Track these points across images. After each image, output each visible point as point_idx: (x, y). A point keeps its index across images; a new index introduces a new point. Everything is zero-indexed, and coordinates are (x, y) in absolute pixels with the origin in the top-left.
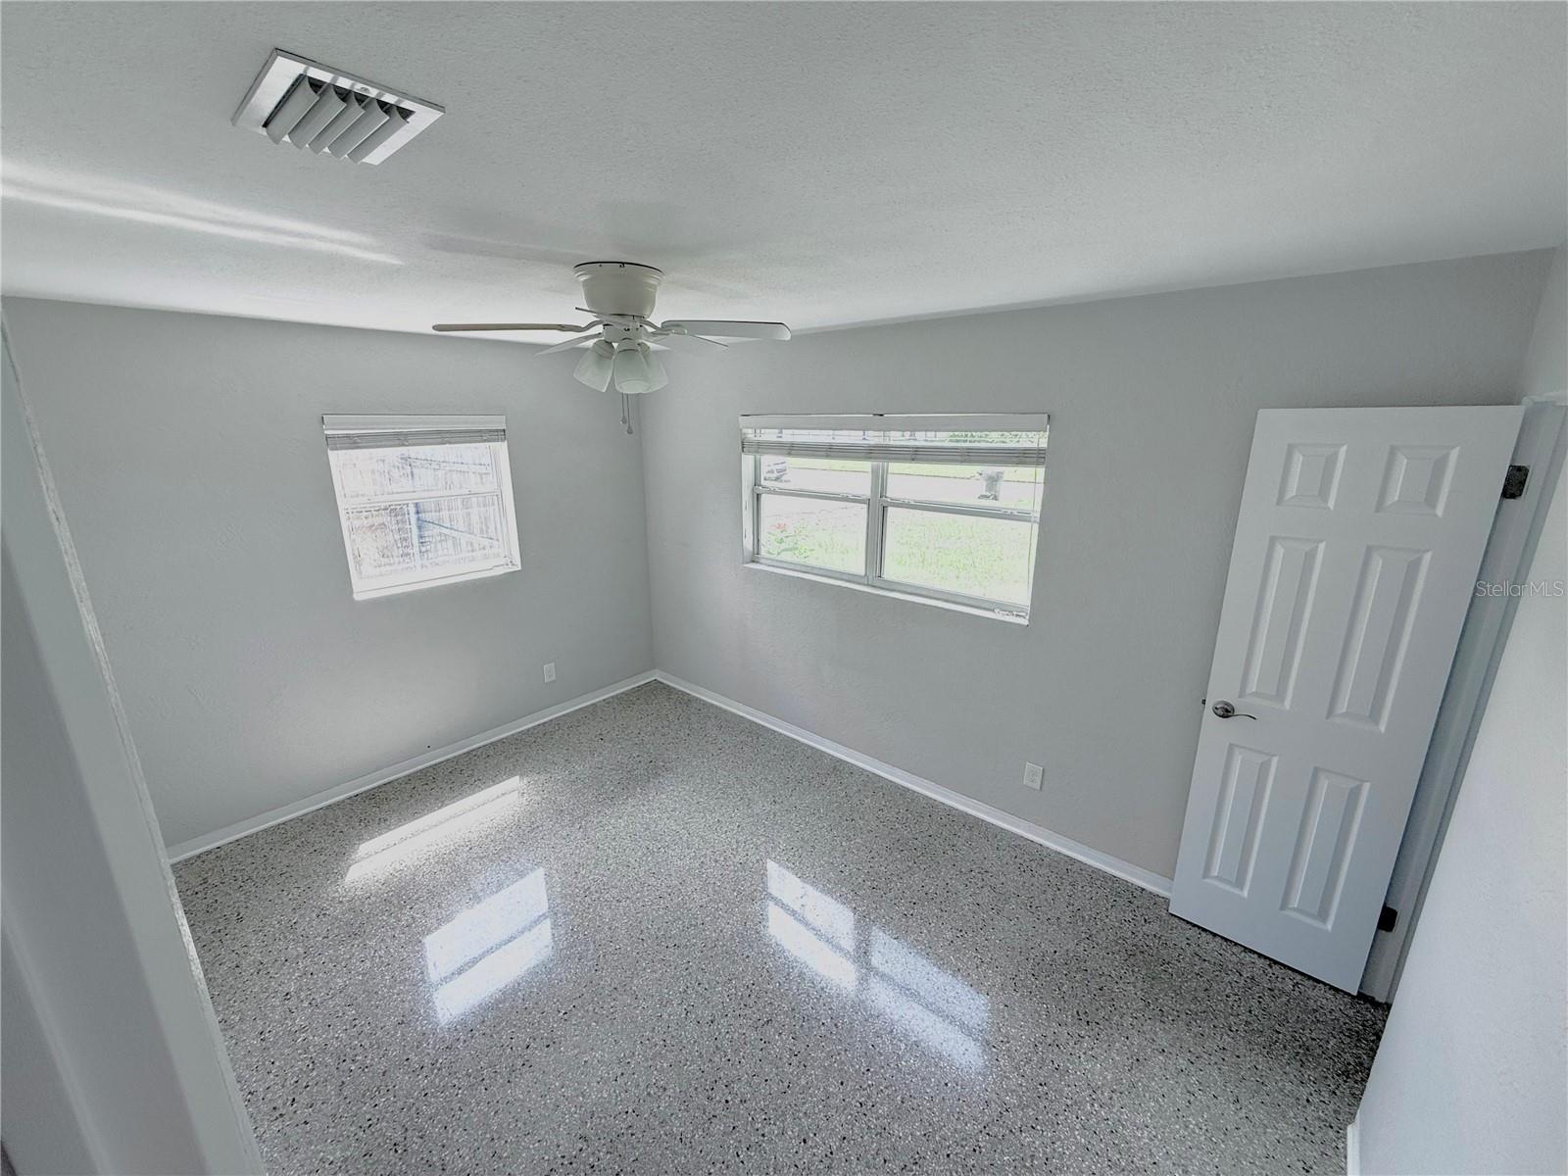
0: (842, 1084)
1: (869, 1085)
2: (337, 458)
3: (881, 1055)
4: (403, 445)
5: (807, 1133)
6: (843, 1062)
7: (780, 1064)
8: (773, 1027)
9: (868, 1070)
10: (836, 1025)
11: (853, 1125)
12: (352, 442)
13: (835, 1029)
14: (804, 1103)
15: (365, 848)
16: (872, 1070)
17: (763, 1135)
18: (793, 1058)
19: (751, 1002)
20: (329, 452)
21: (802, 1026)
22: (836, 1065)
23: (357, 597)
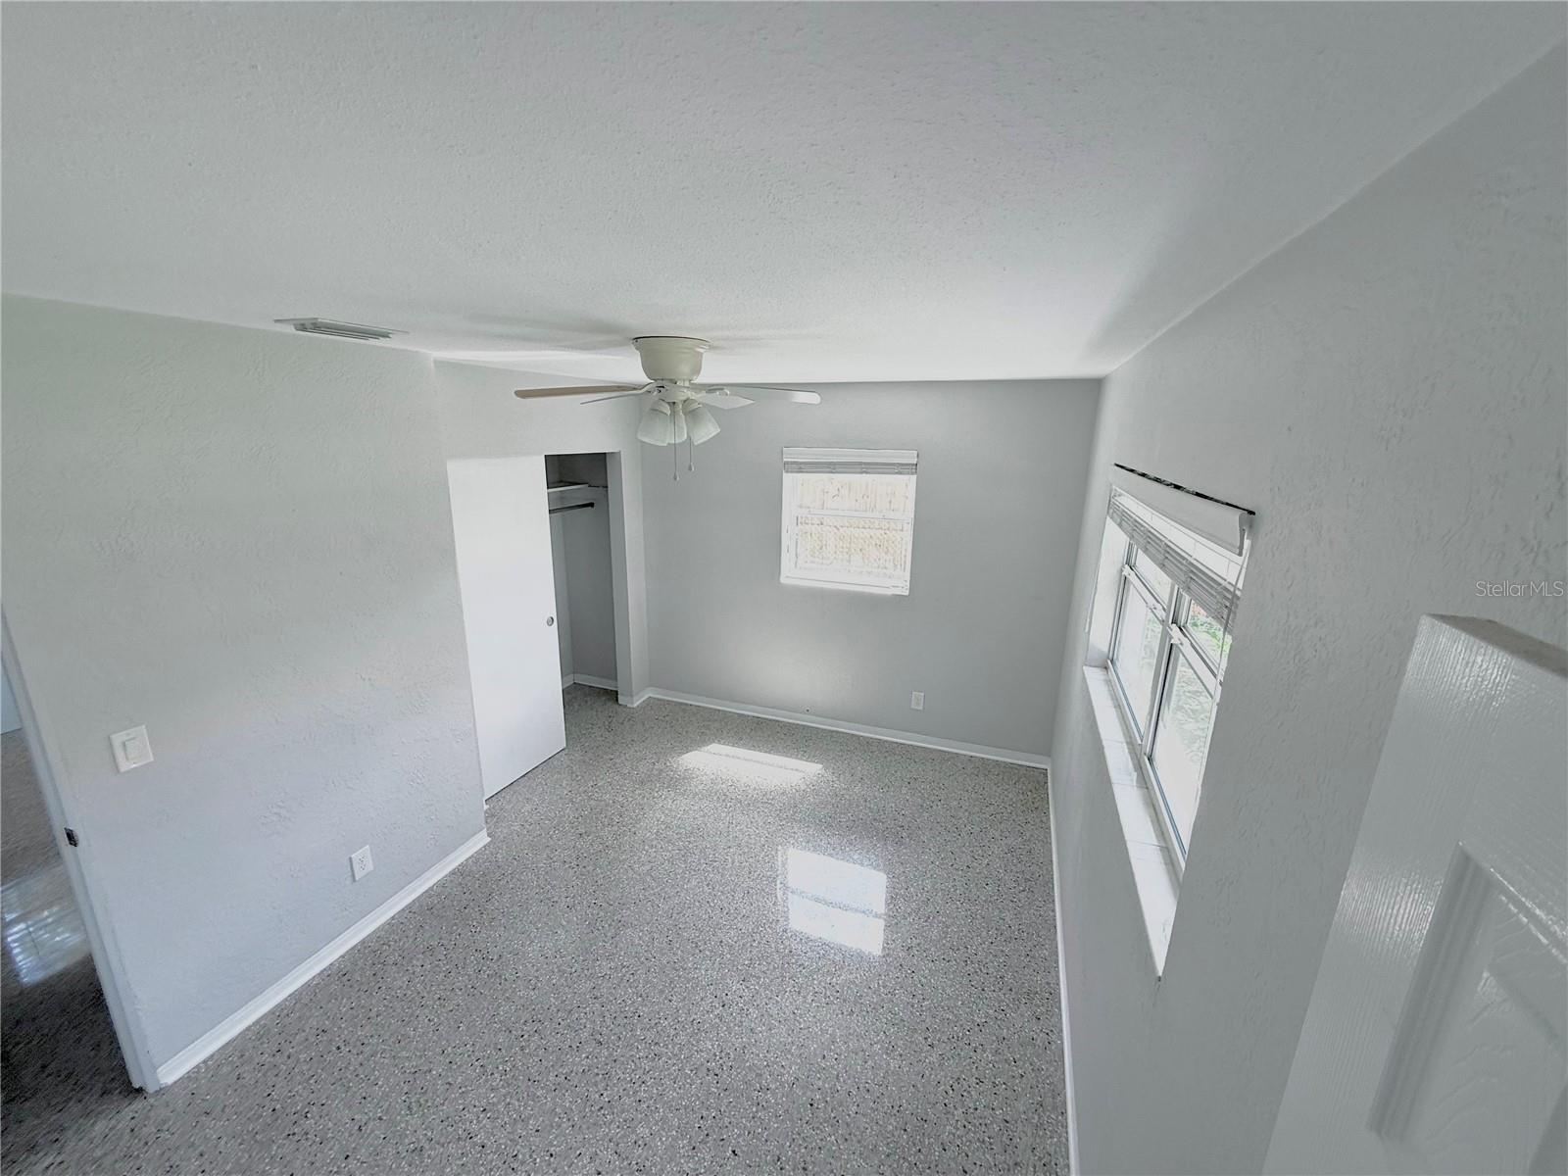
0: (537, 1131)
1: (535, 1159)
2: (789, 479)
3: (569, 1167)
4: (832, 472)
5: (490, 1111)
6: (560, 1126)
7: (556, 1068)
8: (595, 1048)
9: (551, 1155)
10: (602, 1108)
11: (495, 1153)
12: (800, 468)
13: (597, 1108)
14: (518, 1100)
15: (714, 747)
16: (552, 1159)
17: (492, 1074)
18: (563, 1077)
19: (619, 1020)
20: (784, 474)
21: (598, 1074)
22: (557, 1119)
23: (783, 580)
